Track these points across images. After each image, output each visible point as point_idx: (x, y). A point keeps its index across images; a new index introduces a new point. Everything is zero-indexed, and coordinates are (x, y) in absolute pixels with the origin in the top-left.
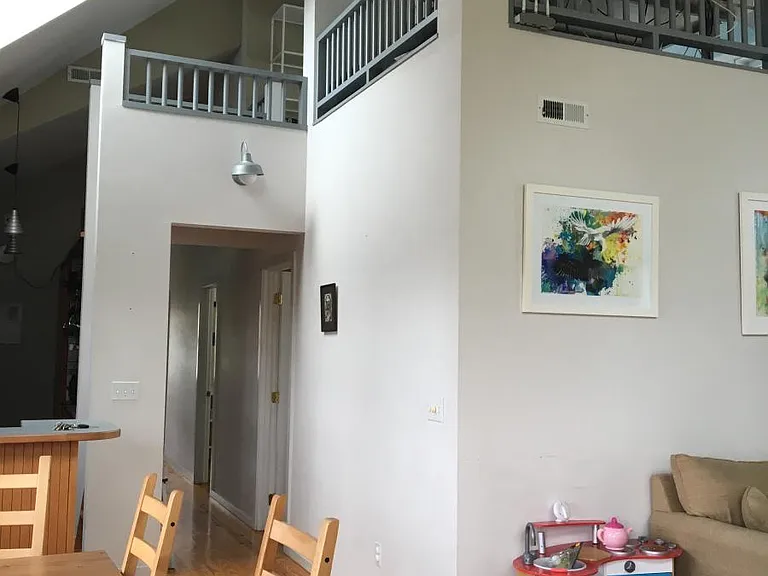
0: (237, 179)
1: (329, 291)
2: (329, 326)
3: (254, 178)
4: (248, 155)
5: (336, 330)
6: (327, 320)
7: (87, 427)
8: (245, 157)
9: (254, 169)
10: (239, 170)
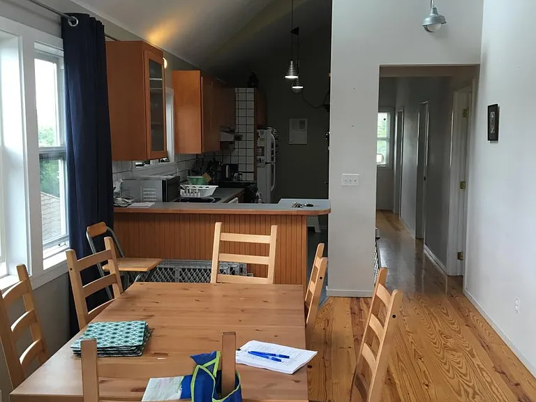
0: (426, 28)
1: (494, 109)
2: (493, 137)
3: (439, 26)
4: (435, 9)
5: (497, 140)
6: (492, 132)
7: (312, 206)
8: (432, 10)
9: (439, 20)
10: (428, 21)
